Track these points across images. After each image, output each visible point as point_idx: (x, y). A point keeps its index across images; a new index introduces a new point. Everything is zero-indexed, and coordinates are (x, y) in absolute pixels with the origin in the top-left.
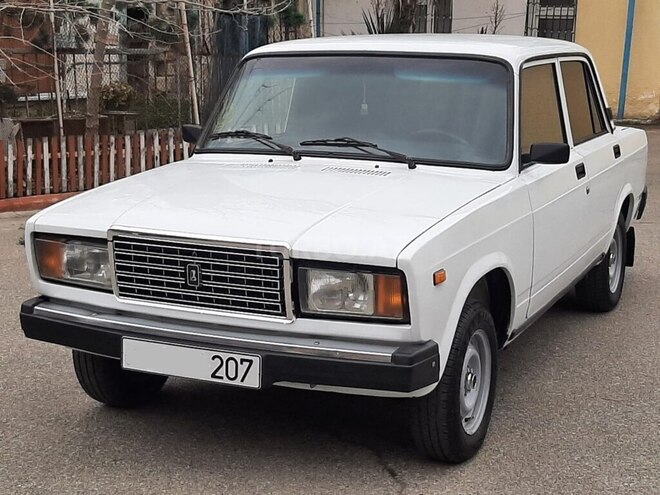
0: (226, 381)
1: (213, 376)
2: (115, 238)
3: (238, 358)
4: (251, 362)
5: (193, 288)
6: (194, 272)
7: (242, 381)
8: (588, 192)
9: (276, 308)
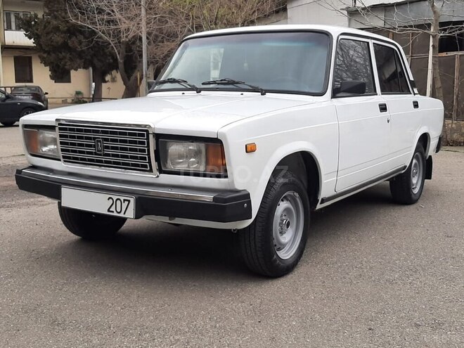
0: (115, 214)
1: (109, 211)
2: (60, 124)
3: (122, 198)
4: (129, 201)
5: (100, 155)
6: (99, 144)
7: (124, 213)
8: (388, 121)
9: (146, 166)
